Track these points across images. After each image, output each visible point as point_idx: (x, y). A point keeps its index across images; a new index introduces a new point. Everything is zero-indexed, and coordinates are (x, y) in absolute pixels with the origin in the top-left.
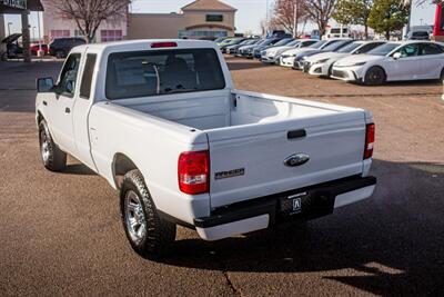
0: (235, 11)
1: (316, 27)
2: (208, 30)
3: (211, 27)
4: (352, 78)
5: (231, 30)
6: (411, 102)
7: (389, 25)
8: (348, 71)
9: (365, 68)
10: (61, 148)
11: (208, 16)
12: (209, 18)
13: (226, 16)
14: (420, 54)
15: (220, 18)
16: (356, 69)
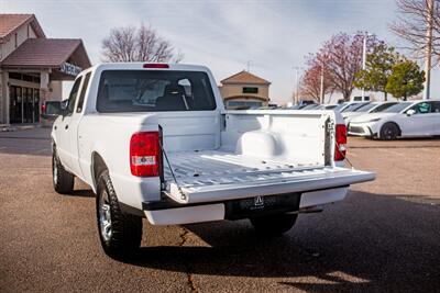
0: (268, 84)
1: (342, 97)
2: (244, 100)
3: (247, 98)
4: (367, 133)
5: (265, 100)
6: (423, 152)
7: (406, 91)
8: (364, 127)
9: (380, 123)
10: (67, 168)
11: (245, 89)
12: (245, 90)
13: (260, 88)
14: (433, 111)
15: (256, 90)
16: (371, 124)
